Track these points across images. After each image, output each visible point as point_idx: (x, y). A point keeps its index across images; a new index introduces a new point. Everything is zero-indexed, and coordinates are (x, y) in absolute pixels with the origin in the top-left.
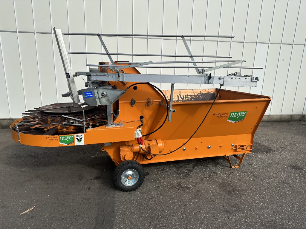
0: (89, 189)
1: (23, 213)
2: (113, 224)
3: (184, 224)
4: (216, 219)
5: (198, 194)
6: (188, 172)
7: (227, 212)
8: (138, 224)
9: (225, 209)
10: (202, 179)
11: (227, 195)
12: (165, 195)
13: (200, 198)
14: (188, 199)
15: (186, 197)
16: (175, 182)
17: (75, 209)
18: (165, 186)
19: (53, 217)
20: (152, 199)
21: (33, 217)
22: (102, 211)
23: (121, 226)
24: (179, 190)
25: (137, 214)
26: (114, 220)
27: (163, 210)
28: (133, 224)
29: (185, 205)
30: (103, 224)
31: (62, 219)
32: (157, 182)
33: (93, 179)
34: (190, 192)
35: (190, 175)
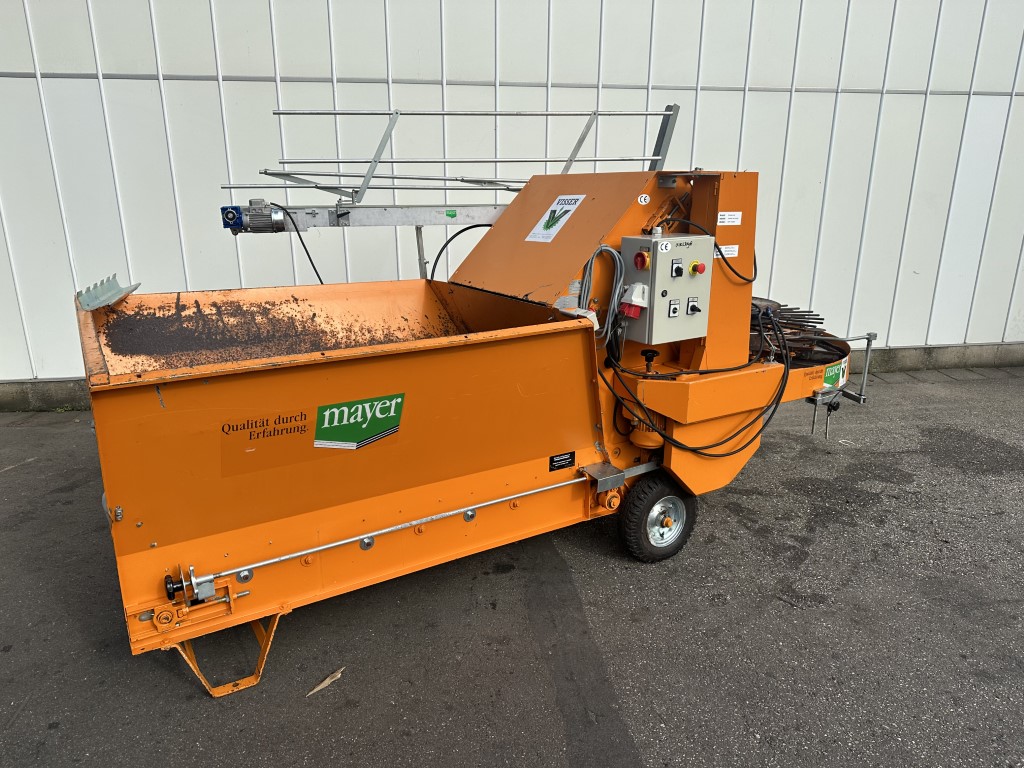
0: (494, 606)
1: (315, 690)
2: (621, 721)
3: (857, 718)
4: (957, 702)
5: (860, 616)
6: (797, 545)
7: (983, 675)
8: (706, 721)
9: (972, 665)
10: (855, 567)
11: (961, 621)
12: (755, 624)
13: (874, 632)
14: (835, 636)
15: (823, 627)
16: (769, 580)
17: (477, 675)
18: (743, 594)
19: (417, 701)
20: (715, 636)
21: (351, 704)
22: (567, 678)
23: (654, 727)
24: (793, 605)
25: (688, 687)
26: (620, 709)
27: (769, 675)
28: (689, 721)
29: (835, 656)
30: (590, 722)
31: (450, 708)
32: (708, 582)
33: (493, 572)
34: (834, 613)
35: (807, 553)
